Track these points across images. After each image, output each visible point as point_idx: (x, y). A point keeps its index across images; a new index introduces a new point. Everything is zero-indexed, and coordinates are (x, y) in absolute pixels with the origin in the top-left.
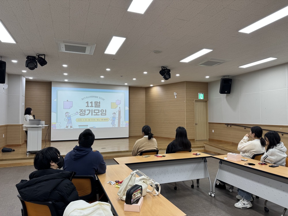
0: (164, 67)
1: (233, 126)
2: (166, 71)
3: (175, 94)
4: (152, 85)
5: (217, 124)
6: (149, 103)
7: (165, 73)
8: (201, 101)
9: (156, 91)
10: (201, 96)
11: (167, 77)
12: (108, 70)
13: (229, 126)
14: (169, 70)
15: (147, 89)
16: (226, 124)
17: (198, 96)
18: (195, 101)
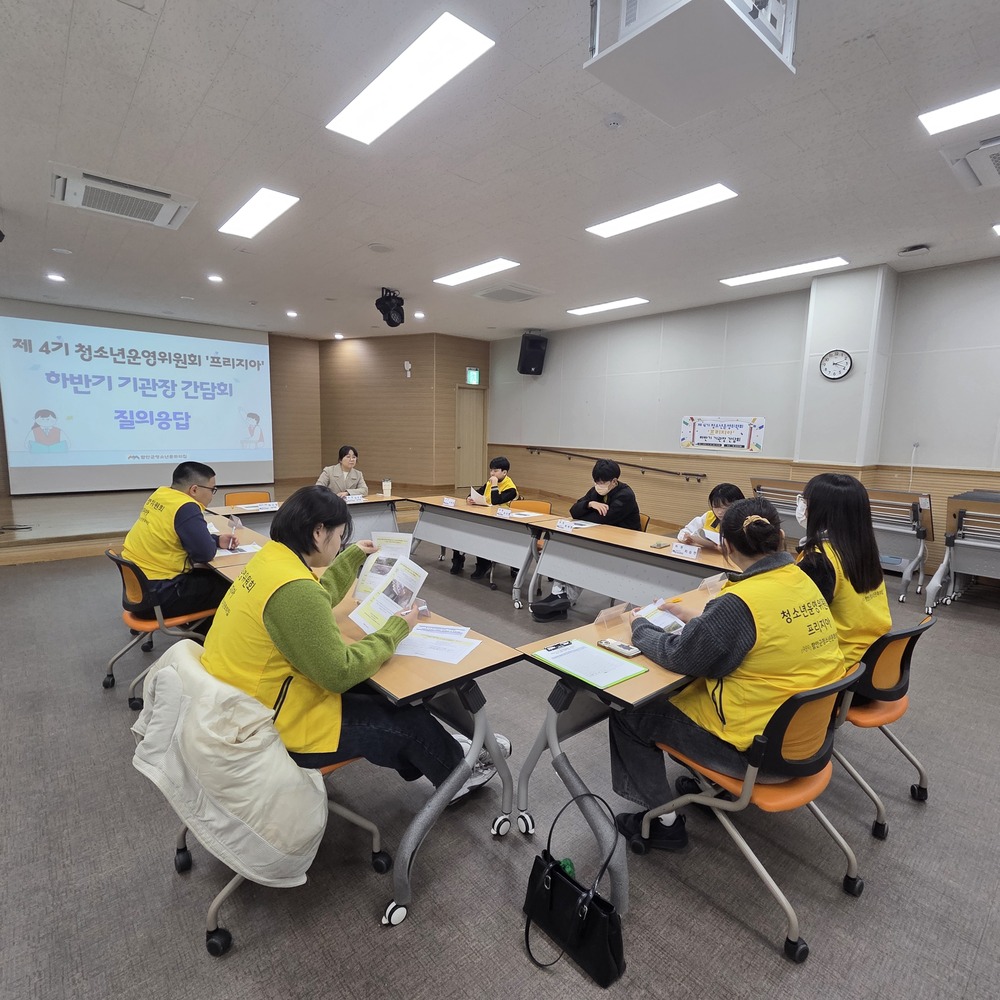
0: (388, 290)
1: (542, 454)
2: (394, 301)
3: (408, 366)
4: (339, 336)
5: (507, 448)
6: (329, 387)
7: (391, 306)
8: (472, 388)
9: (351, 353)
10: (473, 377)
11: (395, 317)
12: (215, 279)
13: (535, 453)
14: (401, 301)
15: (325, 346)
16: (528, 448)
17: (464, 375)
18: (460, 388)
